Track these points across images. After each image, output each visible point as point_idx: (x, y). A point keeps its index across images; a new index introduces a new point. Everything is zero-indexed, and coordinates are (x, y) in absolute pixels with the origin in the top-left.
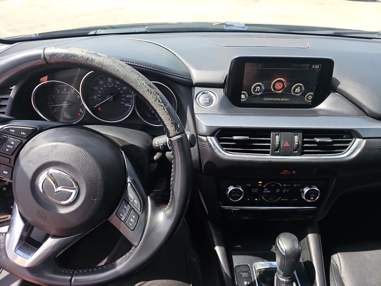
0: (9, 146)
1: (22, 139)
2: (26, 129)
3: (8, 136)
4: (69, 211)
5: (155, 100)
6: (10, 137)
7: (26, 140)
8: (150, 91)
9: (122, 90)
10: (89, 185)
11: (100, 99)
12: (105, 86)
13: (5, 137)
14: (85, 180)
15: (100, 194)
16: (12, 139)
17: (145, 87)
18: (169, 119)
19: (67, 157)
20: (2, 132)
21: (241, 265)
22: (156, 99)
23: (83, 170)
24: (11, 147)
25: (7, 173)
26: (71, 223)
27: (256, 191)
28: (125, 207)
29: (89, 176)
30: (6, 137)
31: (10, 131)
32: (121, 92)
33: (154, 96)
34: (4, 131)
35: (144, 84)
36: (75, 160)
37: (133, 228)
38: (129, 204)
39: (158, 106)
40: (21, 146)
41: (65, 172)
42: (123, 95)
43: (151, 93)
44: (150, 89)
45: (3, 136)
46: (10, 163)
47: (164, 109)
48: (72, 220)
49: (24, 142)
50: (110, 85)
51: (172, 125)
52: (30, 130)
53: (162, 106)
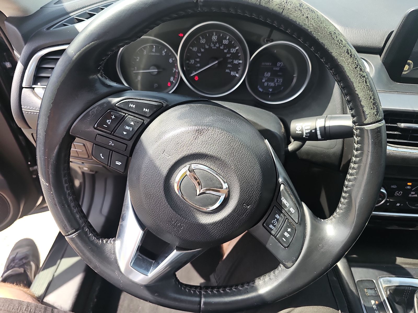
0: (127, 128)
1: (143, 118)
2: (150, 104)
3: (126, 114)
4: (213, 221)
5: (356, 68)
6: (129, 115)
7: (149, 120)
8: (350, 53)
9: (229, 52)
10: (244, 187)
11: (199, 65)
12: (207, 47)
13: (122, 114)
14: (239, 180)
15: (255, 200)
16: (131, 118)
17: (344, 46)
18: (371, 97)
19: (217, 147)
20: (118, 107)
21: (363, 280)
22: (357, 66)
23: (238, 167)
24: (130, 130)
25: (121, 163)
26: (212, 236)
27: (400, 194)
28: (277, 216)
29: (245, 175)
30: (124, 114)
31: (130, 106)
32: (228, 56)
33: (355, 61)
34: (122, 106)
35: (342, 42)
36: (228, 152)
37: (288, 245)
38: (282, 213)
39: (357, 76)
40: (143, 128)
41: (212, 168)
42: (230, 61)
43: (351, 55)
44: (350, 50)
45: (120, 113)
46: (125, 151)
47: (366, 82)
48: (215, 232)
49: (146, 122)
50: (215, 46)
51: (373, 107)
52: (155, 105)
53: (363, 76)
